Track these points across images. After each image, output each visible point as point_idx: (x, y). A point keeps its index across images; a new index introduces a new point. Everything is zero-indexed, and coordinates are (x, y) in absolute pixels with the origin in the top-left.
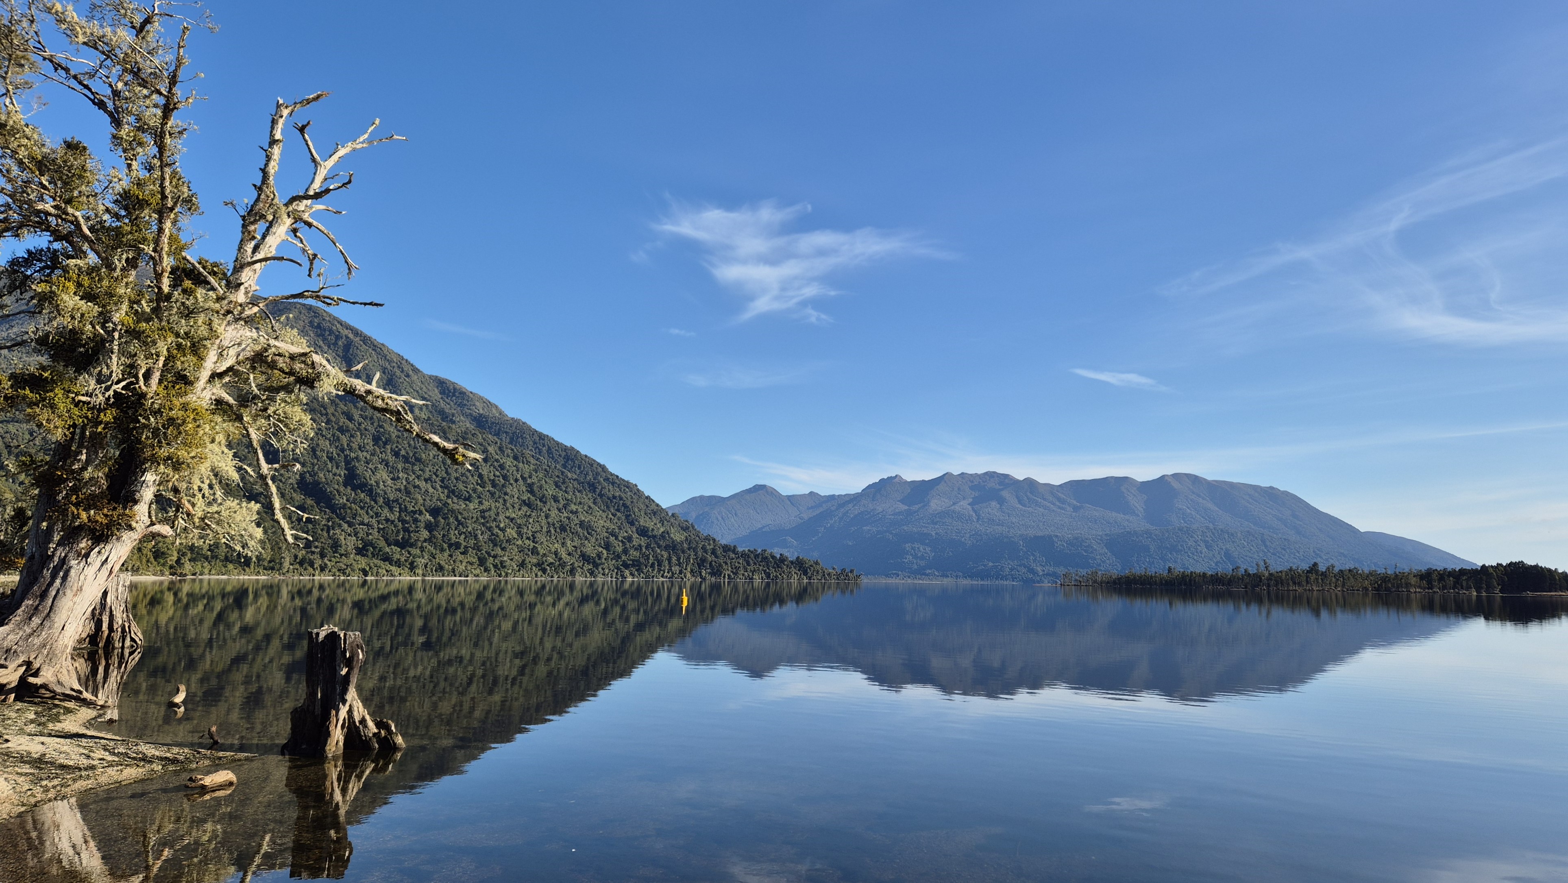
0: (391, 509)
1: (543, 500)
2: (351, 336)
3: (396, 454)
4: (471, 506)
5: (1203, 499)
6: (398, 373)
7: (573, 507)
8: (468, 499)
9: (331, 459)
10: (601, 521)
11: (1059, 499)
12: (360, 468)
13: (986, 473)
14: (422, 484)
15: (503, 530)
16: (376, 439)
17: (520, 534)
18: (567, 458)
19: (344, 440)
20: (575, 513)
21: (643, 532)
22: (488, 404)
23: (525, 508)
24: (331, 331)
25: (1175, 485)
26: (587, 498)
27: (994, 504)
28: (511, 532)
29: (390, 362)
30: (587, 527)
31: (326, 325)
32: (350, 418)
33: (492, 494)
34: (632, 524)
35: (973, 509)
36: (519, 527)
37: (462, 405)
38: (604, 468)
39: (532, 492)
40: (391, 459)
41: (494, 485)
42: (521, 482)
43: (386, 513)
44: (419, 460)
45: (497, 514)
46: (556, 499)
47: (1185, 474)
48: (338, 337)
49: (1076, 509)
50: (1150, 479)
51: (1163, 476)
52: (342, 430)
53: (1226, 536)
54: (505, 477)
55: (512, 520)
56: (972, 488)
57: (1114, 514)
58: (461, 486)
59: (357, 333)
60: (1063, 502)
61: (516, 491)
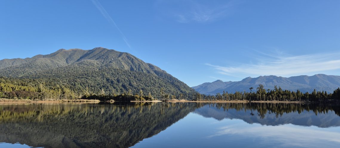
0: (135, 89)
1: (162, 86)
2: (133, 58)
3: (137, 79)
4: (149, 88)
5: (326, 80)
6: (141, 64)
7: (168, 87)
8: (149, 87)
9: (127, 81)
10: (173, 89)
11: (287, 81)
12: (132, 82)
13: (270, 76)
14: (141, 84)
15: (154, 92)
16: (134, 77)
17: (157, 92)
18: (170, 78)
19: (129, 77)
20: (168, 88)
21: (181, 91)
22: (158, 68)
23: (158, 88)
24: (130, 57)
25: (319, 77)
26: (171, 86)
27: (271, 83)
28: (155, 92)
29: (140, 62)
30: (170, 91)
31: (129, 56)
32: (131, 74)
33: (153, 86)
34: (180, 90)
35: (266, 84)
36: (157, 91)
37: (152, 69)
38: (177, 79)
39: (160, 85)
40: (137, 80)
41: (153, 84)
42: (158, 83)
43: (134, 90)
44: (141, 80)
45: (153, 89)
46: (164, 86)
47: (322, 74)
48: (131, 58)
49: (291, 83)
50: (312, 76)
51: (315, 75)
52: (129, 76)
53: (329, 89)
54: (155, 83)
55: (156, 90)
56: (266, 79)
57: (301, 84)
58: (148, 84)
59: (134, 57)
60: (288, 82)
61: (157, 85)
